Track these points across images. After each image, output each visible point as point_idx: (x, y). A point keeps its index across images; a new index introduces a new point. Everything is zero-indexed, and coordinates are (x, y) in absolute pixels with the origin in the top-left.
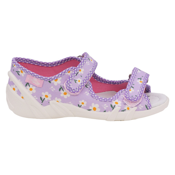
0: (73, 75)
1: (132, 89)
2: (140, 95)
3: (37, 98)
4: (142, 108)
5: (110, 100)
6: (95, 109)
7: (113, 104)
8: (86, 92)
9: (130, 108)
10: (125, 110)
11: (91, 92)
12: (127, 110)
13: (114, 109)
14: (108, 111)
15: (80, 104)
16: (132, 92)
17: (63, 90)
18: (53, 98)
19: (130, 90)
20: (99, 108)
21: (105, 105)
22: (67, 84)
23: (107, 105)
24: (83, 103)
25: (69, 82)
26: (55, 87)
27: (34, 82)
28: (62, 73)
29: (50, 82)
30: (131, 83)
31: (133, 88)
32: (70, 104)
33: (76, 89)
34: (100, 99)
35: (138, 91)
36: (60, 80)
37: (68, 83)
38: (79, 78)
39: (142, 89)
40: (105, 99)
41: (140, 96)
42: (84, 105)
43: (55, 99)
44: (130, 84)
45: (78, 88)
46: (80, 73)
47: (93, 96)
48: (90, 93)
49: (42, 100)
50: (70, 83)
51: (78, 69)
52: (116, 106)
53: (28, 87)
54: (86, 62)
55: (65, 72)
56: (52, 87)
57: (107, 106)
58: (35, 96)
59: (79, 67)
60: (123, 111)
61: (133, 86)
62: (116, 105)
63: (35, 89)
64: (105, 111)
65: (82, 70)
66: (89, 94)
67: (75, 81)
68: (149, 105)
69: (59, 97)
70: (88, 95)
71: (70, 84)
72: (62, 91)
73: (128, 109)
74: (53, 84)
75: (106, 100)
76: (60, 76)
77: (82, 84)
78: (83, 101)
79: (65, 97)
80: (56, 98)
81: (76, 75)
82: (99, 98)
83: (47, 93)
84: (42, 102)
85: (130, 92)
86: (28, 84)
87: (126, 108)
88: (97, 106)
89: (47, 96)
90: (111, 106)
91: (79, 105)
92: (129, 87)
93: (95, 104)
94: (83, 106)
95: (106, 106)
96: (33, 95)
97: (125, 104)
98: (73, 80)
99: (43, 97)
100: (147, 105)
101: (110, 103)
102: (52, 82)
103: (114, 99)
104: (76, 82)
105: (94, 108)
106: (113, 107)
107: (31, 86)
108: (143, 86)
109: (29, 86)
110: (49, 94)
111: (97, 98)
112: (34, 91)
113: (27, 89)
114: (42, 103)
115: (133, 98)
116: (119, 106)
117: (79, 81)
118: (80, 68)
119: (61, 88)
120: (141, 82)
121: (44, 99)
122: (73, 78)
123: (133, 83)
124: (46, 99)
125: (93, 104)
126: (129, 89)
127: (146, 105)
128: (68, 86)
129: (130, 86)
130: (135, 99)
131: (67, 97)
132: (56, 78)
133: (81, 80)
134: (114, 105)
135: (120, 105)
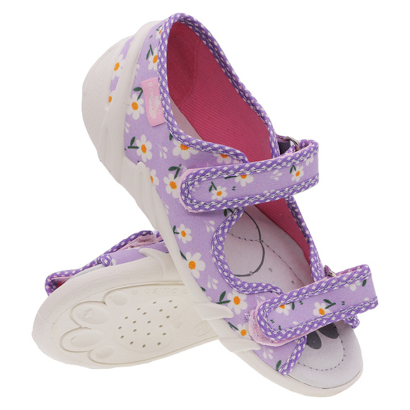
0: (220, 172)
1: (288, 307)
2: (289, 332)
3: (127, 131)
4: (268, 357)
5: (233, 283)
6: (192, 265)
7: (229, 296)
8: (212, 222)
9: (247, 336)
10: (237, 329)
11: (220, 232)
12: (239, 332)
13: (220, 306)
14: (207, 295)
15: (178, 230)
16: (282, 314)
17: (175, 177)
18: (149, 164)
19: (282, 306)
20: (200, 272)
21: (216, 281)
22: (191, 176)
23: (217, 285)
24: (184, 234)
25: (197, 177)
26: (170, 153)
27: (150, 103)
28: (207, 146)
29: (171, 137)
30: (300, 296)
31: (293, 307)
32: (165, 207)
33: (197, 203)
34: (220, 260)
35: (295, 323)
36: (191, 154)
37: (194, 177)
38: (225, 189)
39: (305, 326)
40: (227, 271)
41: (286, 335)
42: (183, 238)
43: (151, 170)
44: (298, 296)
45: (202, 203)
46: (238, 179)
47: (216, 242)
48: (217, 231)
49: (132, 145)
50: (199, 181)
51: (242, 170)
52: (229, 304)
53: (135, 95)
54: (276, 172)
55: (215, 149)
56: (166, 149)
57: (215, 287)
58: (128, 126)
59: (248, 169)
60: (232, 326)
61: (297, 304)
62: (232, 304)
63: (141, 115)
64: (203, 289)
65: (250, 179)
66: (213, 230)
67: (213, 187)
68: (286, 368)
69: (160, 176)
70: (208, 230)
71: (196, 183)
72: (172, 175)
73: (244, 333)
74: (171, 147)
75: (226, 274)
76: (198, 147)
77: (218, 202)
78: (188, 231)
79: (169, 189)
80: (154, 172)
81: (226, 178)
82: (222, 257)
83: (149, 146)
84: (129, 147)
85: (279, 310)
86: (140, 92)
87: (240, 327)
88: (201, 266)
89: (144, 149)
90: (223, 295)
91: (174, 228)
92: (288, 298)
93: (202, 259)
94: (180, 236)
95: (214, 284)
96: (128, 118)
97: (247, 320)
98: (210, 181)
99: (138, 143)
100: (283, 363)
101: (226, 288)
102: (175, 142)
103: (242, 289)
104: (210, 190)
105: (193, 262)
106: (222, 300)
107: (141, 101)
108: (313, 323)
109: (139, 98)
110: (150, 151)
111: (216, 253)
112: (136, 115)
113: (131, 97)
114: (127, 148)
115: (268, 327)
116: (233, 310)
117: (219, 194)
118: (248, 173)
119: (176, 170)
120: (321, 311)
121: (137, 148)
122: (214, 177)
123: (303, 301)
124: (139, 152)
125: (198, 256)
126: (282, 302)
127: (280, 362)
128: (189, 183)
129: (291, 300)
130: (269, 333)
131: (171, 194)
132: (186, 143)
133: (224, 194)
134: (229, 299)
135: (238, 312)
